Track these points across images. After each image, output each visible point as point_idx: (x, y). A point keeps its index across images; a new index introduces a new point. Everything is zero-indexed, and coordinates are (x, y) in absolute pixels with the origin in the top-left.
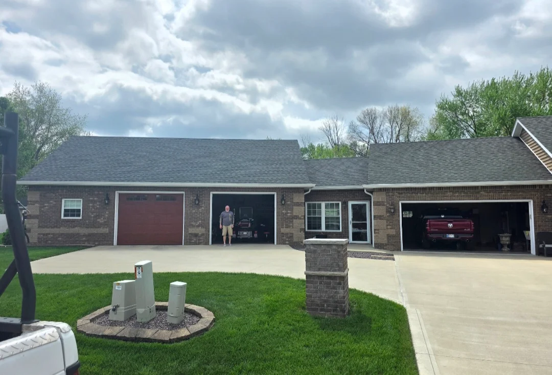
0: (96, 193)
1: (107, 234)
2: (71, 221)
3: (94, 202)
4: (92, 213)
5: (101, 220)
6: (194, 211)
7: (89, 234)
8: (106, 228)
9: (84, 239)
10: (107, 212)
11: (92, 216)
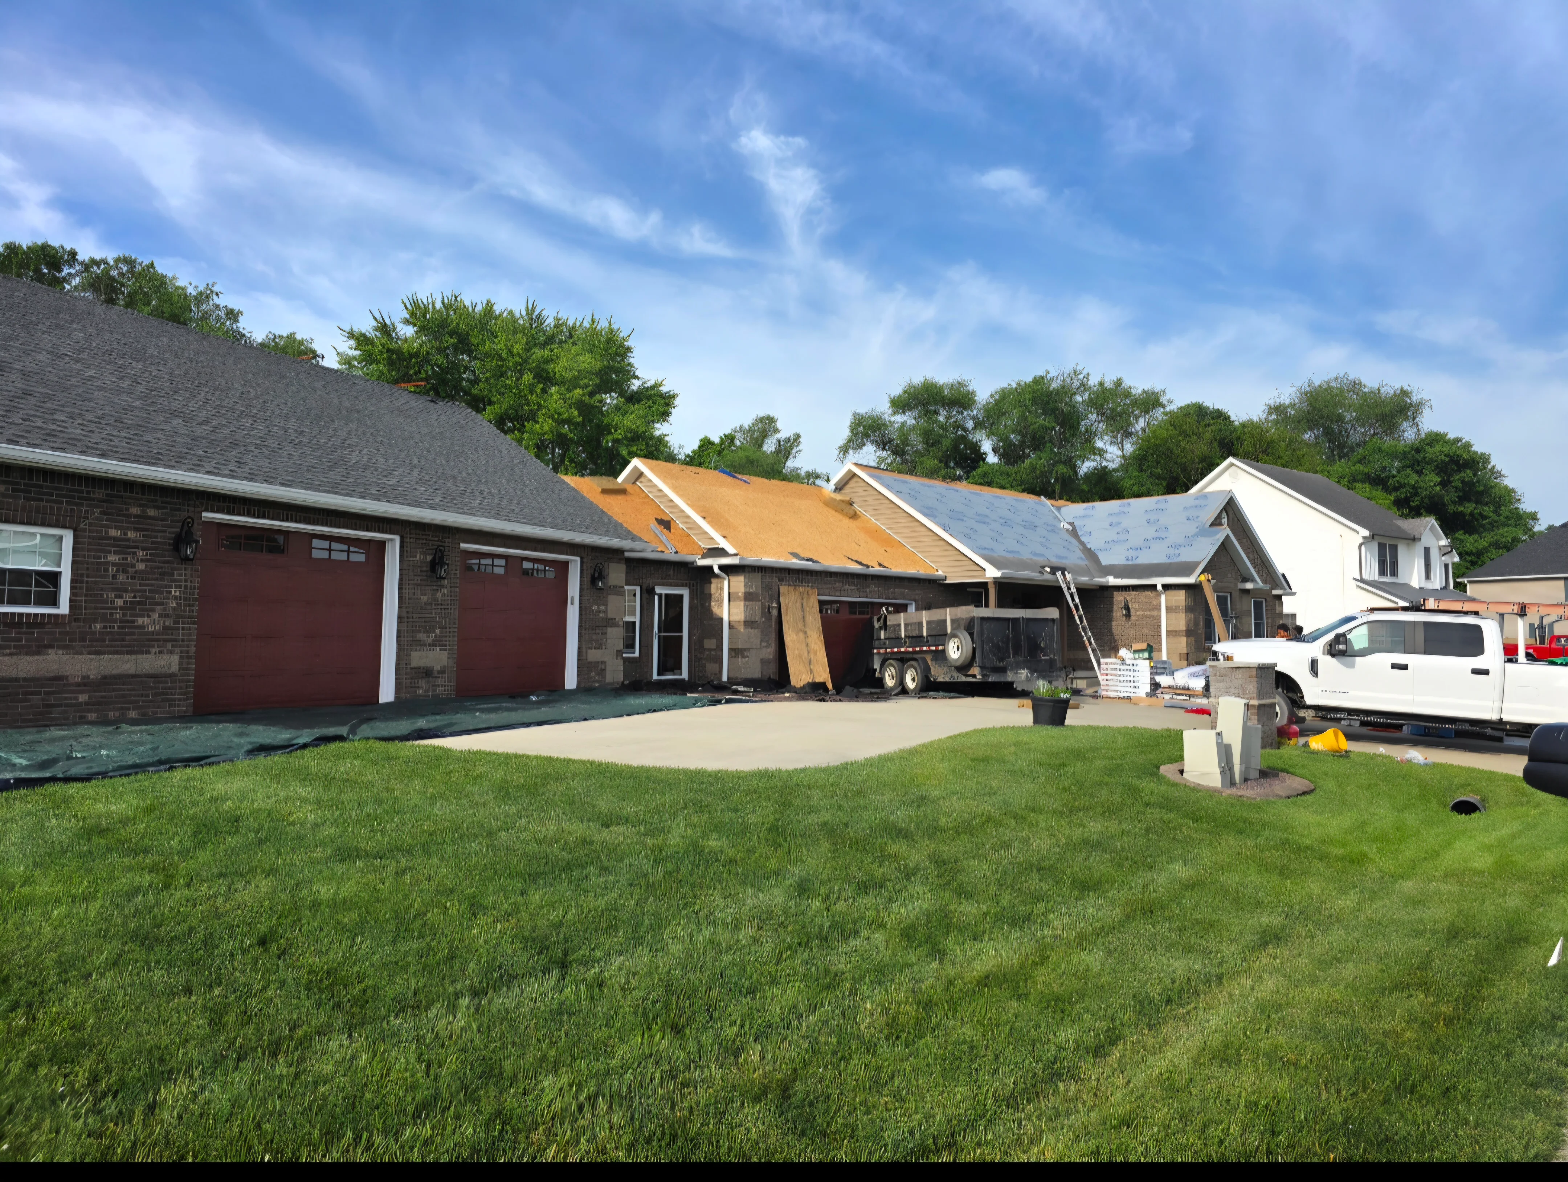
0: (135, 510)
1: (172, 676)
2: (29, 625)
3: (124, 547)
4: (120, 591)
5: (150, 623)
6: (424, 598)
7: (104, 677)
8: (171, 652)
9: (83, 698)
10: (174, 592)
11: (119, 602)
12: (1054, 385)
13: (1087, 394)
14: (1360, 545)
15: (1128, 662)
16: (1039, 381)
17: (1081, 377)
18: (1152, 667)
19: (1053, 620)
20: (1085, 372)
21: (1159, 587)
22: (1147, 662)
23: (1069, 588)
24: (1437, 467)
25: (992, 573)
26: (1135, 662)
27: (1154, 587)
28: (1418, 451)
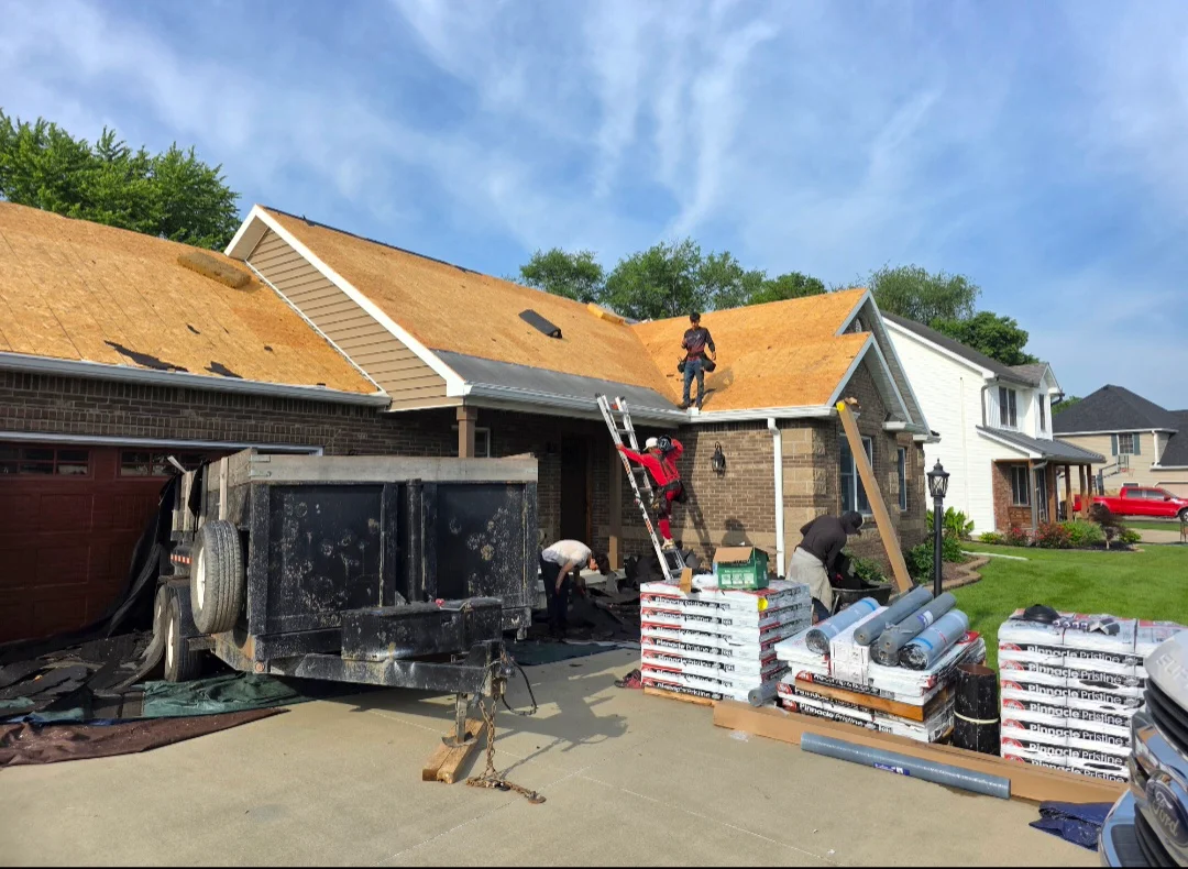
12: (669, 256)
13: (698, 266)
14: (983, 389)
15: (703, 596)
16: (655, 252)
17: (692, 249)
18: (764, 614)
19: (520, 486)
20: (696, 245)
21: (771, 424)
22: (753, 599)
23: (620, 425)
24: (989, 341)
25: (457, 388)
26: (720, 597)
27: (762, 423)
28: (973, 328)
